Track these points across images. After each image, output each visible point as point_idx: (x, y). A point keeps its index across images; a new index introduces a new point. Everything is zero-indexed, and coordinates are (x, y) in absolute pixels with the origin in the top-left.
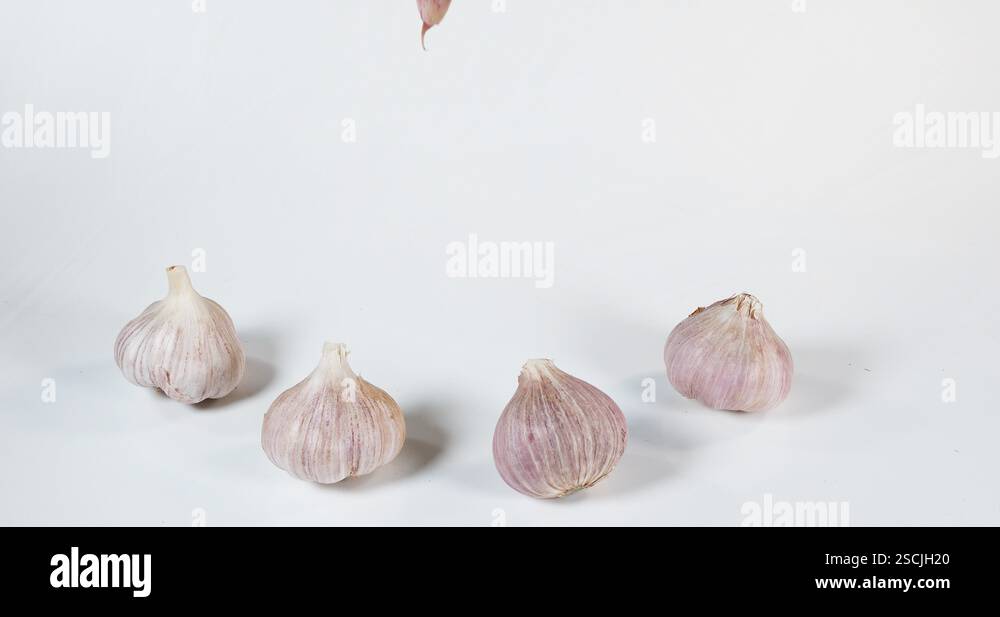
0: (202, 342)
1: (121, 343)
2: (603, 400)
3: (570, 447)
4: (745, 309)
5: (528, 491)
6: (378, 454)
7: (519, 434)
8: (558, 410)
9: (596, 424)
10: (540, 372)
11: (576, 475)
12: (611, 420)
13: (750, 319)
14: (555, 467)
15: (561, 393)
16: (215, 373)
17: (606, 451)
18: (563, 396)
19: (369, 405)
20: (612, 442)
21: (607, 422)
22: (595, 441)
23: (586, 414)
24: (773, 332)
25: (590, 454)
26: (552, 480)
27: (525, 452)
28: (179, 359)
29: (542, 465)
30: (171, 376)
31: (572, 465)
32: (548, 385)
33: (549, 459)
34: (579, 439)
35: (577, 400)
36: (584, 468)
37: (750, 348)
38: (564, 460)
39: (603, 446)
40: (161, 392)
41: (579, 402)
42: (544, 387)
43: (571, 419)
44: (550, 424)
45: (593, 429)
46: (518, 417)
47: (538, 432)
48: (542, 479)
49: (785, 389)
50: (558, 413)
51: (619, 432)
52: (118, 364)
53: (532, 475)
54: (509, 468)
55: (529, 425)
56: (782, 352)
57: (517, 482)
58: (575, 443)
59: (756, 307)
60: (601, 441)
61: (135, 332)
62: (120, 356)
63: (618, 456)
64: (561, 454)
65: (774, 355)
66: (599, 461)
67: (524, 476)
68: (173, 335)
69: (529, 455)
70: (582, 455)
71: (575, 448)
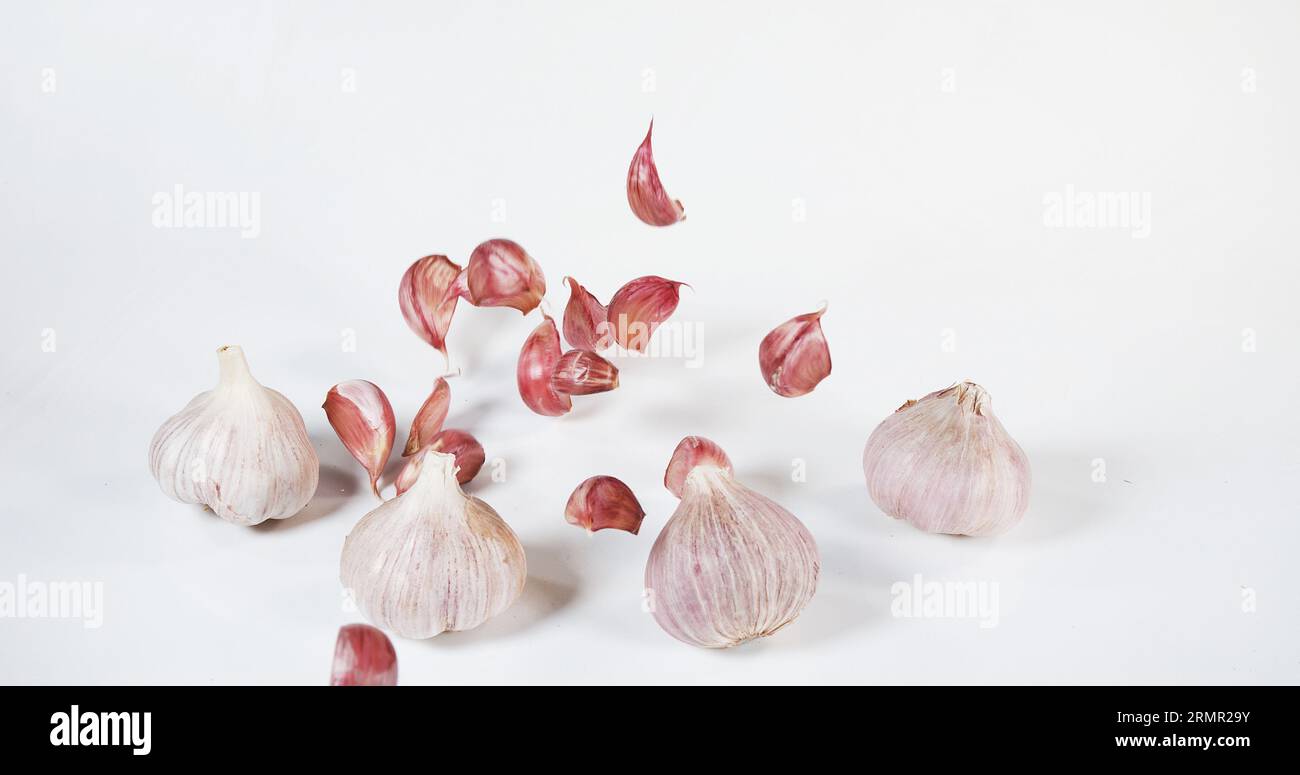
0: (262, 446)
1: (158, 445)
2: (792, 524)
3: (748, 585)
4: (968, 403)
5: (690, 638)
6: (481, 609)
7: (682, 564)
8: (733, 534)
9: (782, 554)
10: (710, 483)
11: (753, 620)
12: (801, 551)
13: (976, 416)
14: (727, 609)
15: (738, 513)
16: (279, 485)
17: (794, 590)
18: (741, 518)
19: (475, 544)
20: (801, 579)
21: (796, 554)
22: (781, 578)
23: (769, 542)
24: (1005, 433)
25: (772, 594)
26: (721, 626)
27: (688, 588)
28: (233, 468)
29: (710, 606)
30: (222, 490)
31: (748, 608)
32: (720, 502)
33: (720, 599)
34: (760, 574)
35: (759, 523)
36: (763, 611)
37: (975, 453)
38: (738, 599)
39: (790, 584)
40: (209, 510)
41: (762, 525)
42: (716, 504)
43: (750, 547)
44: (722, 552)
45: (778, 562)
46: (681, 542)
47: (707, 563)
48: (710, 624)
49: (1021, 505)
50: (733, 539)
51: (811, 565)
52: (154, 474)
53: (696, 618)
54: (667, 608)
55: (695, 552)
56: (1016, 458)
57: (677, 626)
58: (754, 580)
59: (984, 401)
60: (788, 577)
61: (176, 432)
62: (156, 465)
63: (808, 595)
64: (735, 593)
65: (1008, 464)
66: (783, 604)
67: (685, 617)
68: (225, 435)
69: (693, 591)
70: (763, 595)
71: (754, 586)
